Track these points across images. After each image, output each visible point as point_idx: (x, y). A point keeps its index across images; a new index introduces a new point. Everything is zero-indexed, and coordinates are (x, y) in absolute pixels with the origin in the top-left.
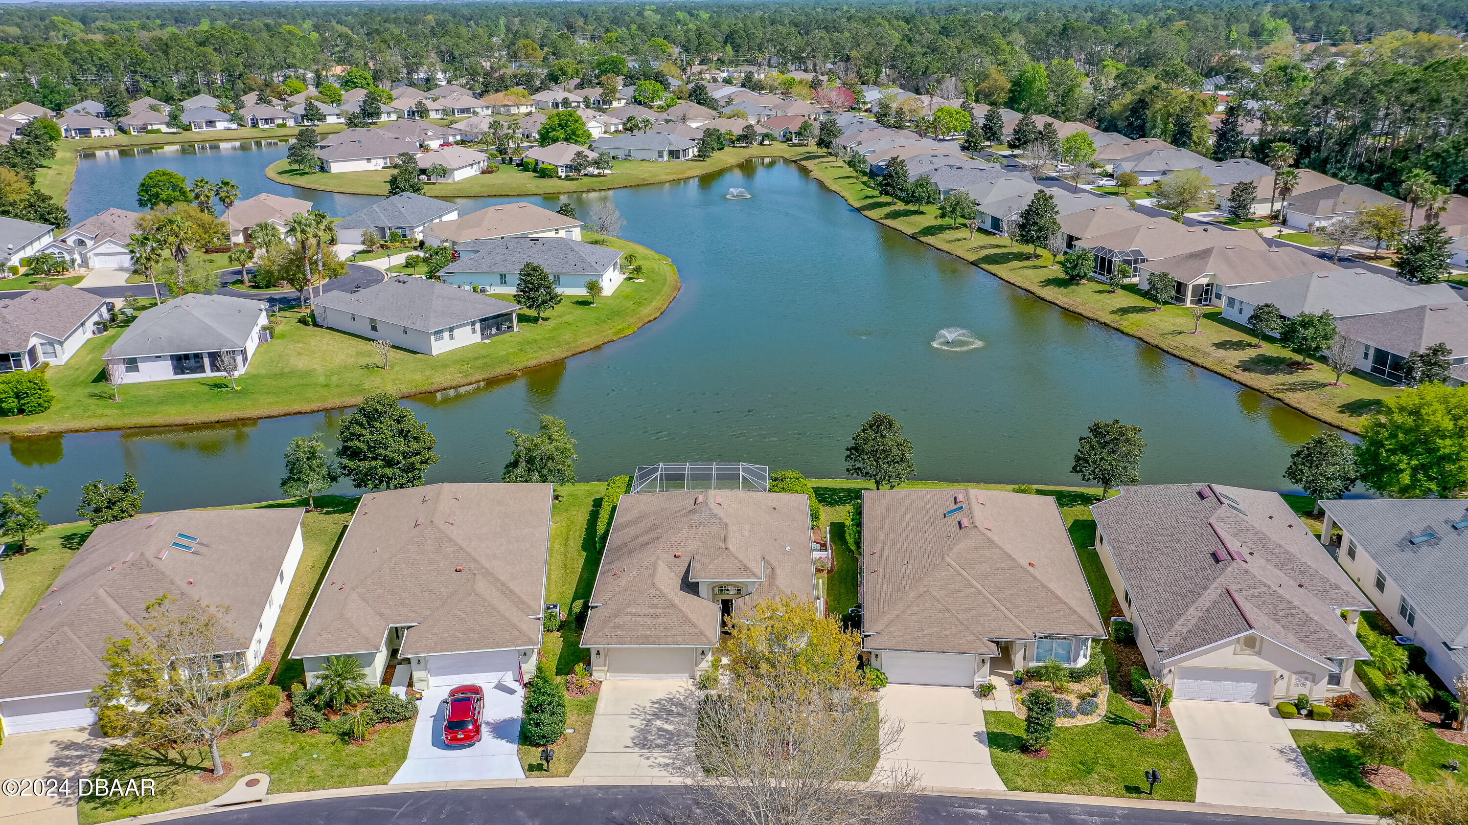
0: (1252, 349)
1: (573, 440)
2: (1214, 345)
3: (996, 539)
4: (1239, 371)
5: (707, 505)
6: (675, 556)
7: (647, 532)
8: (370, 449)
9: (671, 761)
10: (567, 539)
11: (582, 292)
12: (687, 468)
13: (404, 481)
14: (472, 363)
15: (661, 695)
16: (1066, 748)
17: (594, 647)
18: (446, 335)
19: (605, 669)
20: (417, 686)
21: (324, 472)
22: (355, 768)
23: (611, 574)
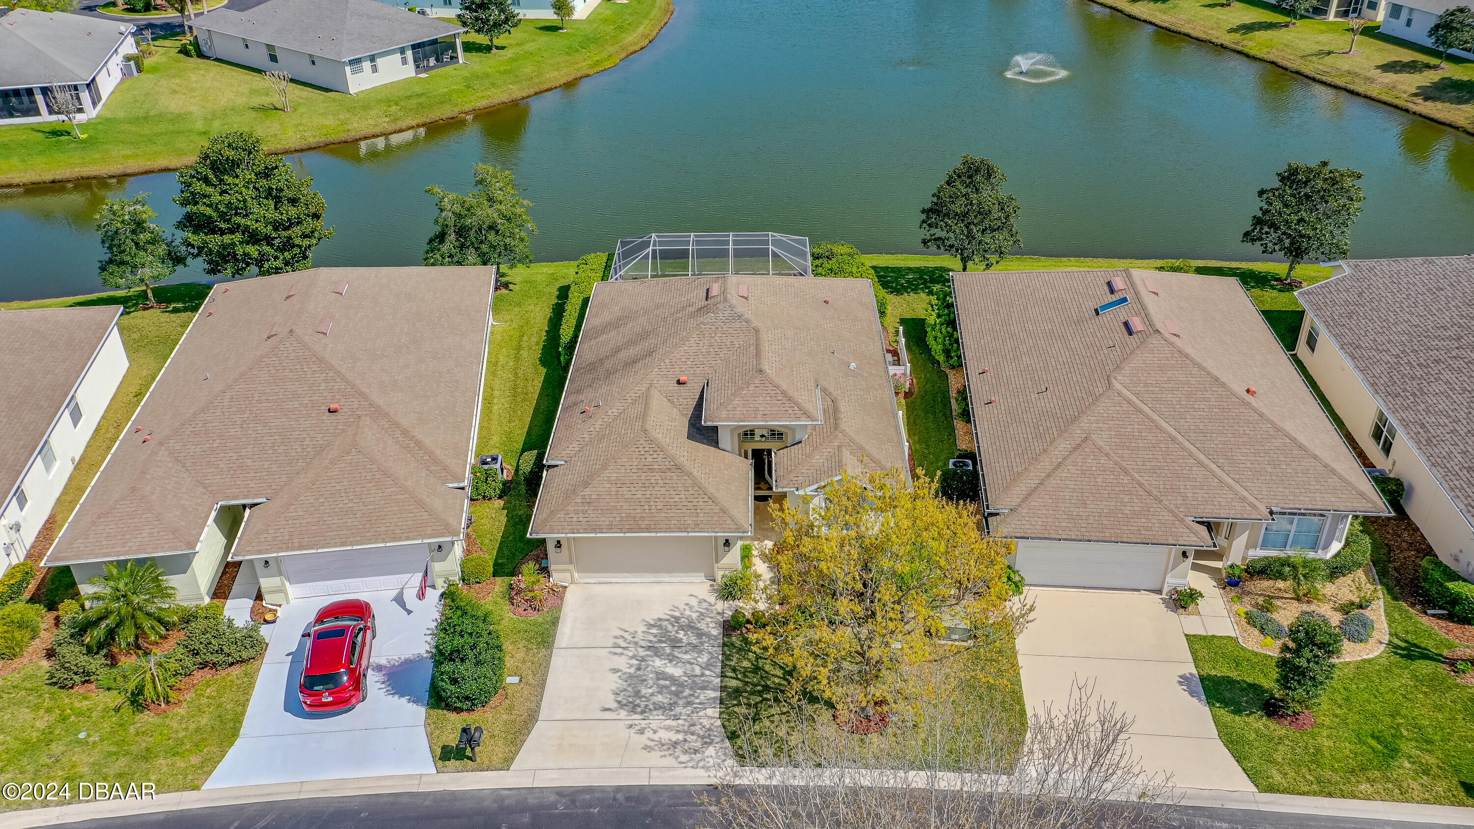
0: (1432, 72)
1: (525, 202)
2: (1378, 67)
3: (1189, 350)
4: (1419, 100)
5: (725, 300)
6: (679, 382)
7: (633, 342)
8: (222, 215)
9: (680, 737)
10: (519, 348)
11: (549, 15)
12: (692, 240)
13: (279, 263)
14: (402, 104)
15: (660, 611)
16: (1340, 706)
17: (551, 537)
18: (367, 65)
19: (571, 567)
20: (268, 600)
21: (162, 250)
22: (146, 759)
23: (578, 410)
